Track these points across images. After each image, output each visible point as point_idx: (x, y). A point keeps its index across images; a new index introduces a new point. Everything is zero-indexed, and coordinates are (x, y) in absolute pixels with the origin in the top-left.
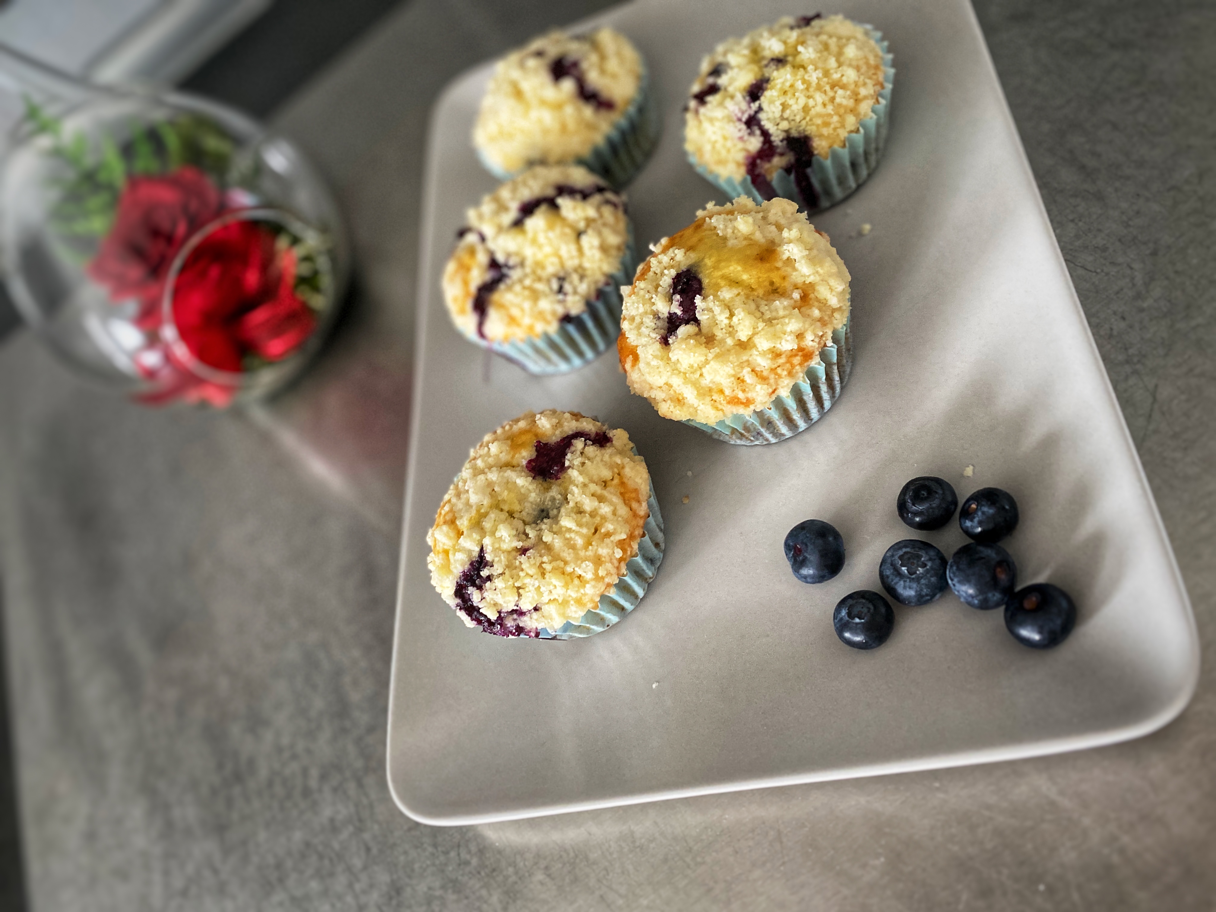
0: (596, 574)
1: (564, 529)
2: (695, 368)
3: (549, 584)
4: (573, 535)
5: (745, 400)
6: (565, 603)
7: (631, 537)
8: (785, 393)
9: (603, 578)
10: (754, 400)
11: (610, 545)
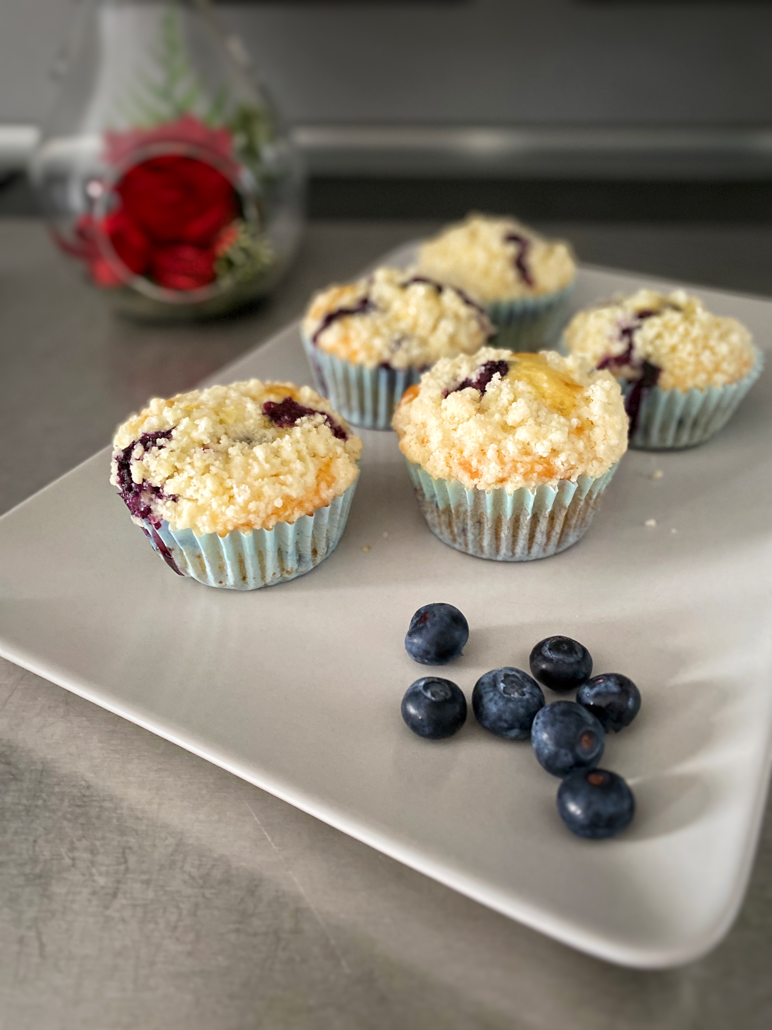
0: (247, 503)
1: (252, 455)
2: (454, 421)
3: (203, 482)
4: (255, 464)
5: (475, 470)
6: (201, 510)
7: (300, 504)
8: (510, 489)
9: (249, 513)
10: (482, 475)
11: (278, 491)
